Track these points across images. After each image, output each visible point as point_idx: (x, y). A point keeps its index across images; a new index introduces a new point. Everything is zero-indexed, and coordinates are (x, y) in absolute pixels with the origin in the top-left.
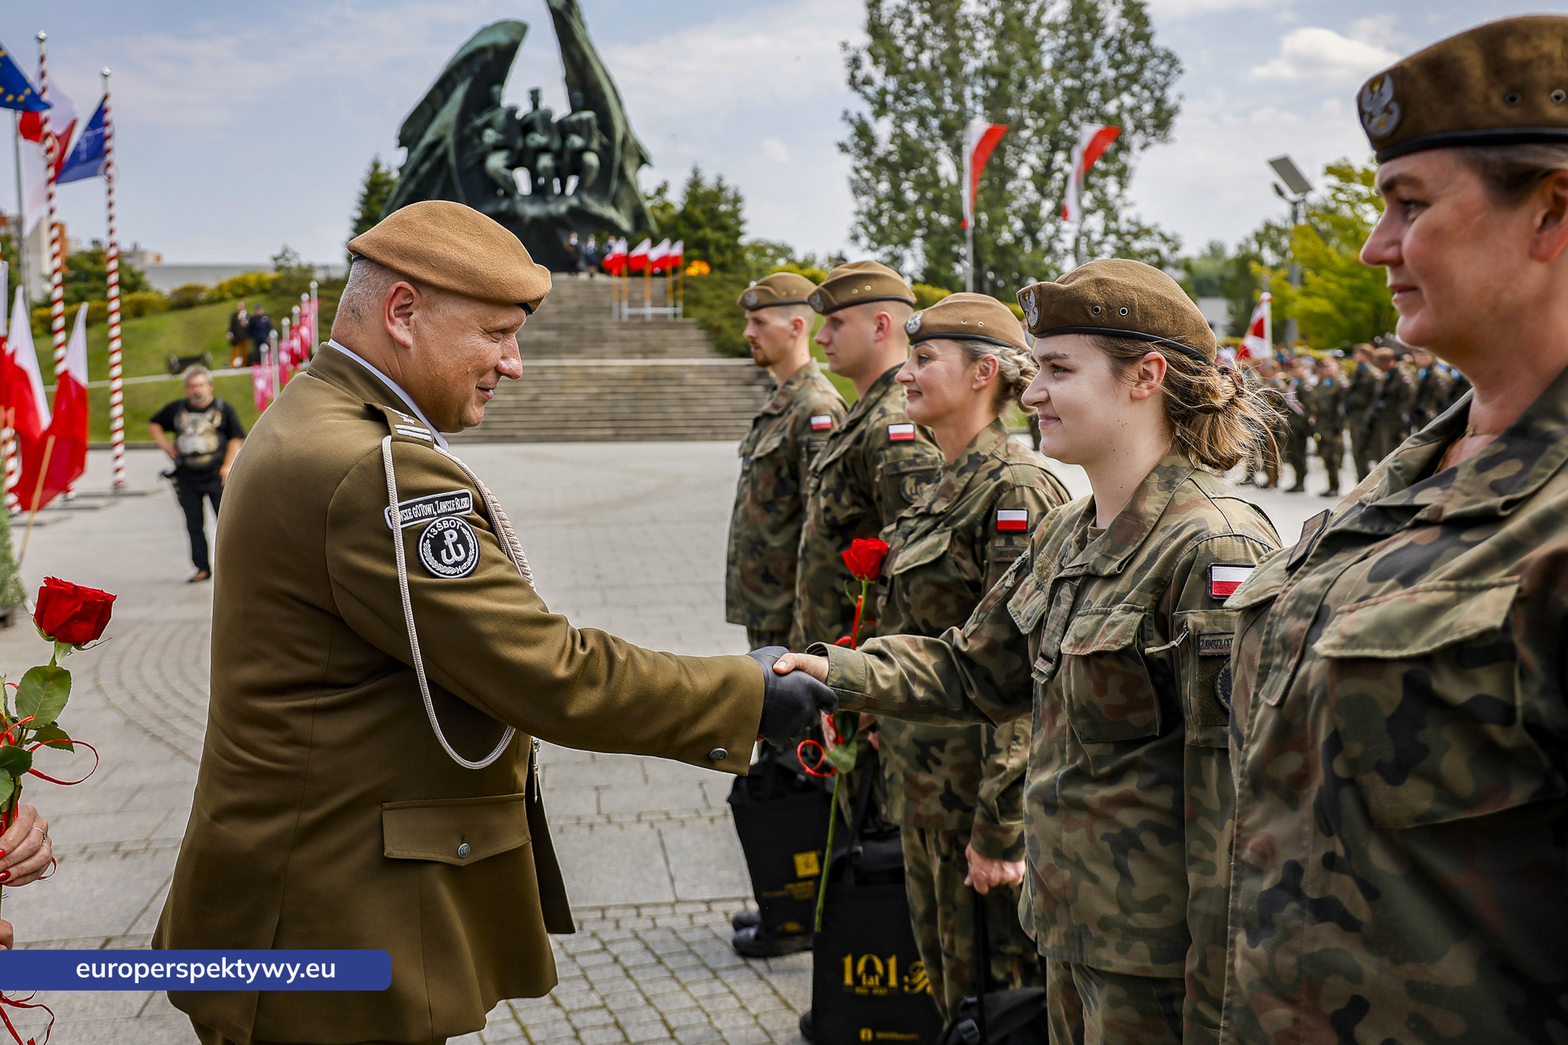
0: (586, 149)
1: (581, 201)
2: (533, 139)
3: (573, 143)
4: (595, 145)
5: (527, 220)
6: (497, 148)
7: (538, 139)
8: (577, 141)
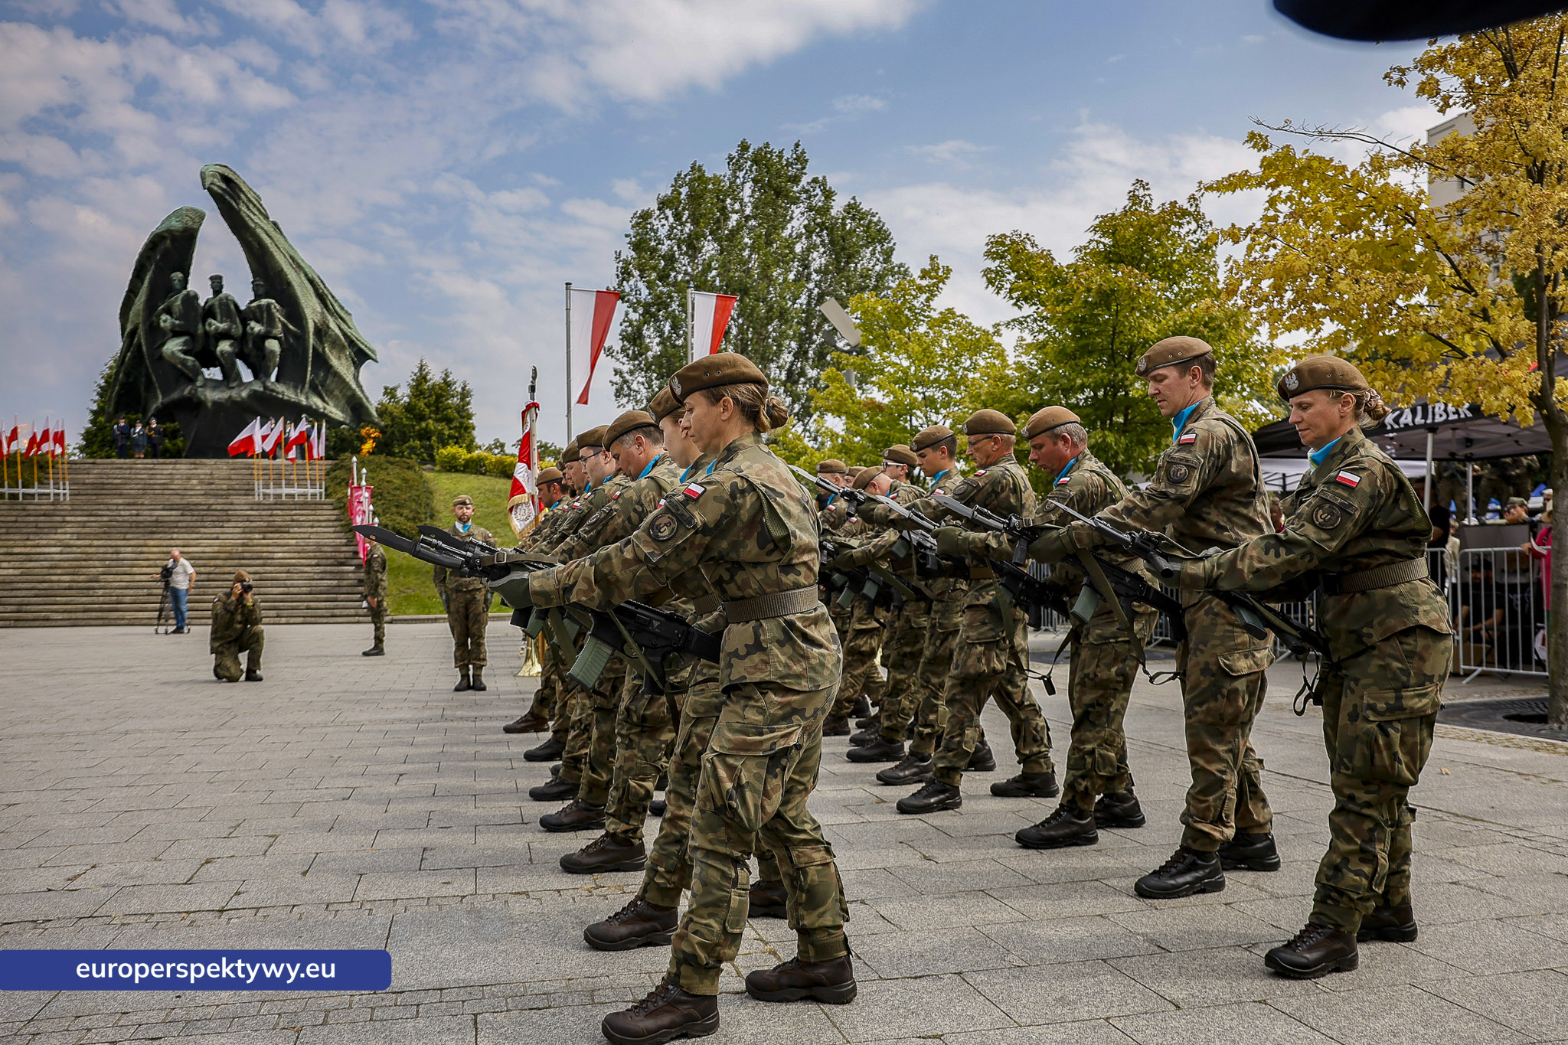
0: (267, 336)
1: (266, 388)
2: (210, 325)
3: (252, 329)
4: (278, 331)
5: (209, 404)
6: (176, 334)
7: (217, 325)
8: (257, 328)
